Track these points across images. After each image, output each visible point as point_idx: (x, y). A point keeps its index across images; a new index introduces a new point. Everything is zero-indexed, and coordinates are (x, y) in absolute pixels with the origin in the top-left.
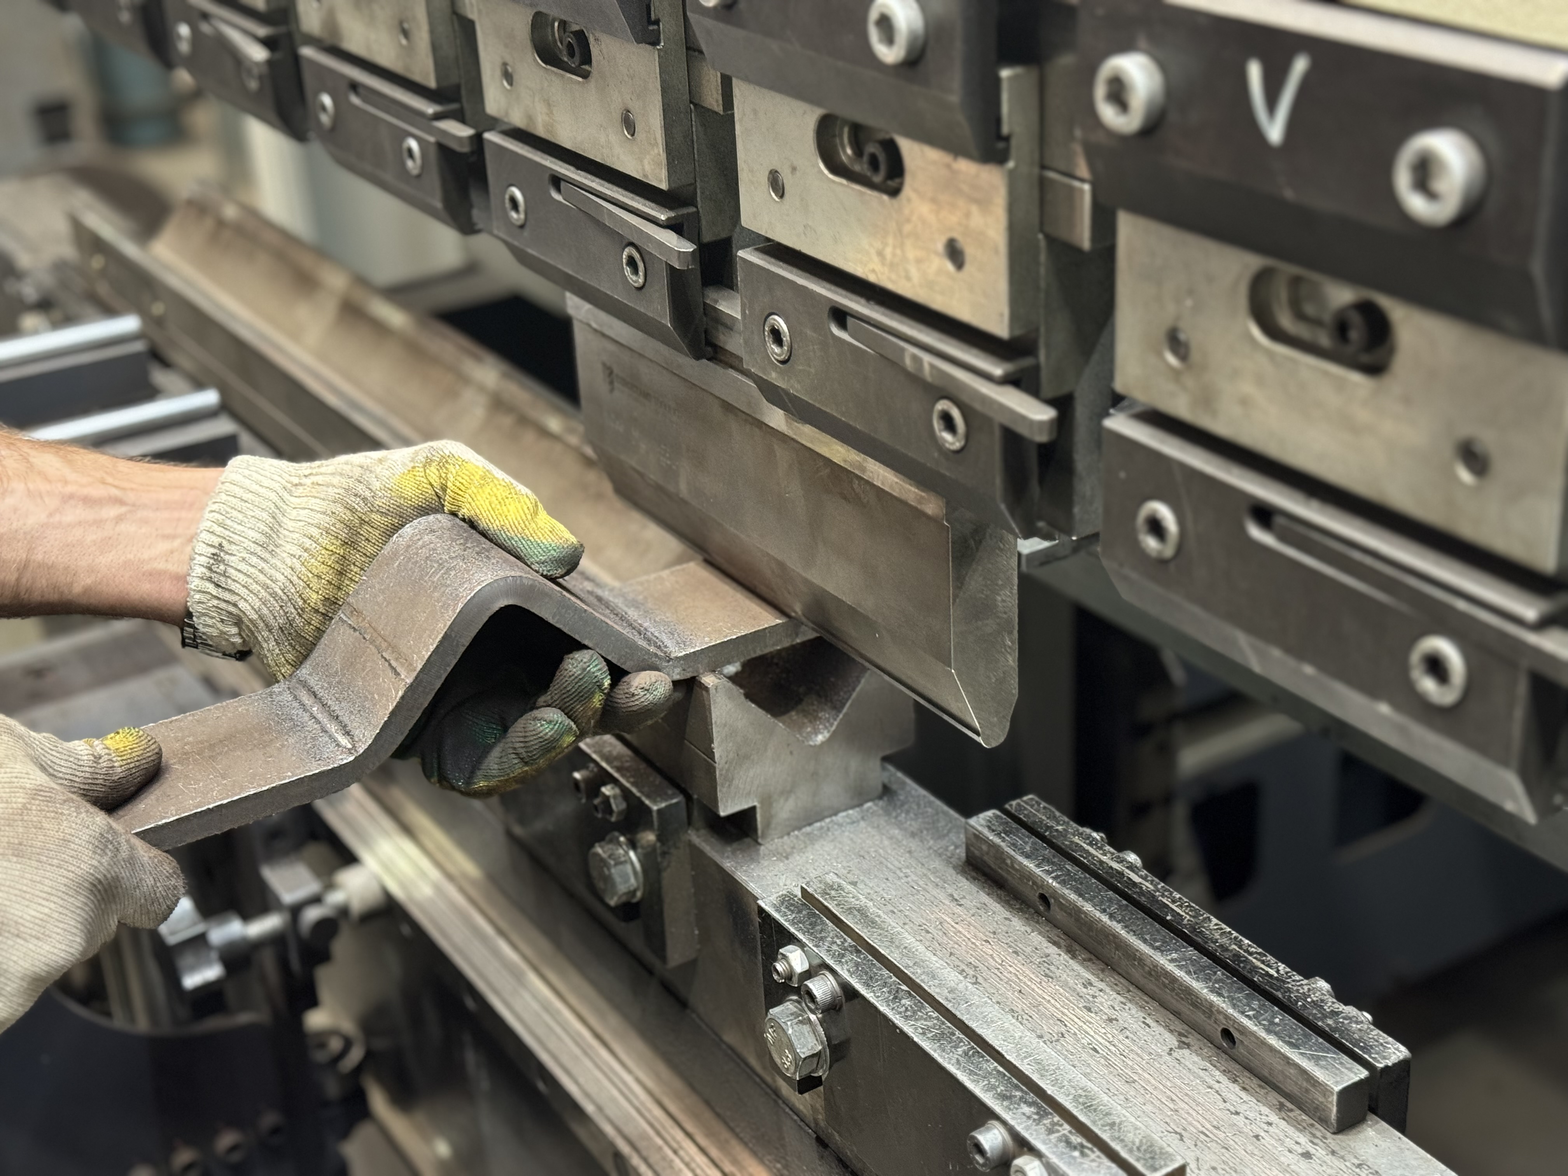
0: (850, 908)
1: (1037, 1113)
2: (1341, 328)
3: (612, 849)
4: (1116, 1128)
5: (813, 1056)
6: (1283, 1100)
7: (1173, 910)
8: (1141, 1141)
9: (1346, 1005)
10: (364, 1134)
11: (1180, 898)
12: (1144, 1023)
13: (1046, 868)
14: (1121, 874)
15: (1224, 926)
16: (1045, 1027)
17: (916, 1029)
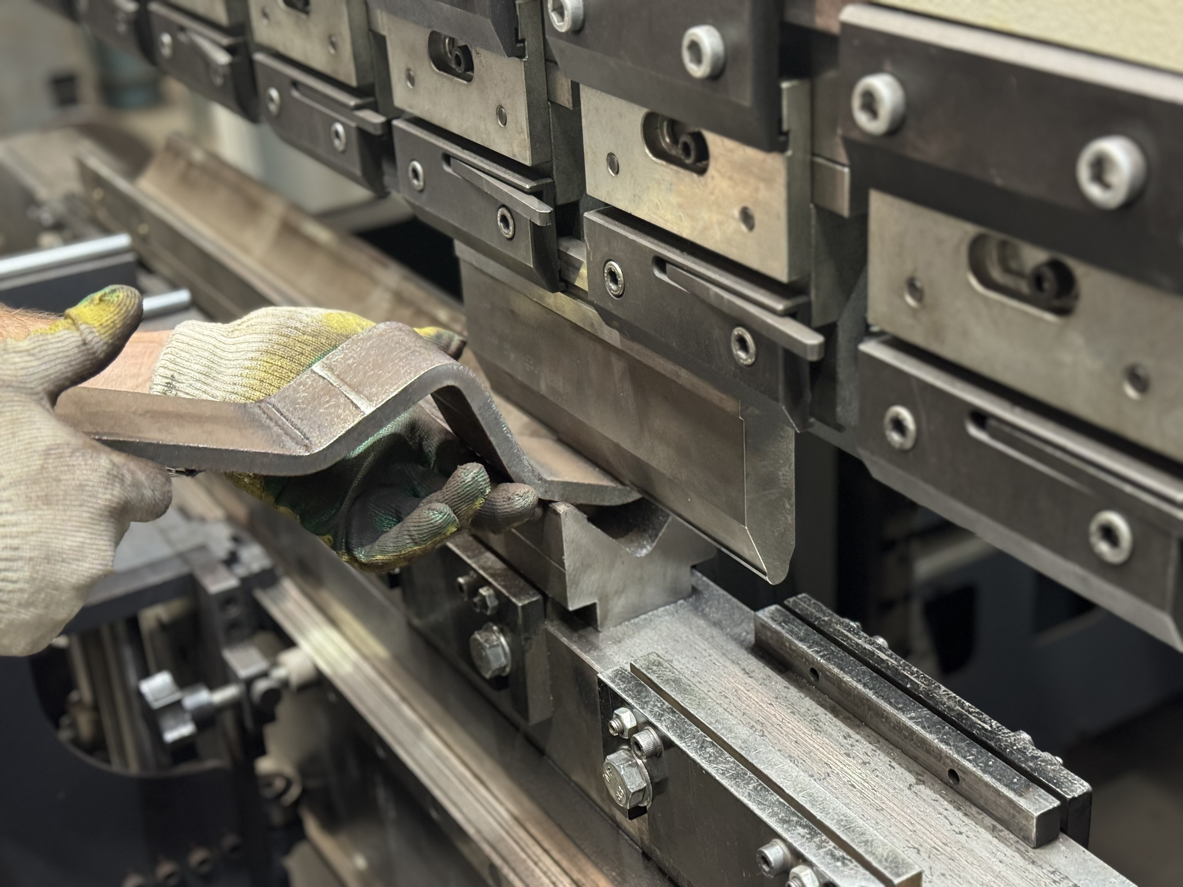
0: (668, 680)
1: (810, 834)
2: (1038, 280)
3: (486, 636)
4: (869, 844)
5: (639, 791)
6: (995, 823)
7: (912, 680)
8: (888, 854)
9: (1043, 751)
10: (301, 851)
11: (917, 671)
12: (890, 765)
13: (816, 649)
14: (873, 653)
15: (950, 692)
16: (815, 769)
17: (718, 770)
